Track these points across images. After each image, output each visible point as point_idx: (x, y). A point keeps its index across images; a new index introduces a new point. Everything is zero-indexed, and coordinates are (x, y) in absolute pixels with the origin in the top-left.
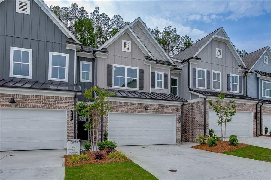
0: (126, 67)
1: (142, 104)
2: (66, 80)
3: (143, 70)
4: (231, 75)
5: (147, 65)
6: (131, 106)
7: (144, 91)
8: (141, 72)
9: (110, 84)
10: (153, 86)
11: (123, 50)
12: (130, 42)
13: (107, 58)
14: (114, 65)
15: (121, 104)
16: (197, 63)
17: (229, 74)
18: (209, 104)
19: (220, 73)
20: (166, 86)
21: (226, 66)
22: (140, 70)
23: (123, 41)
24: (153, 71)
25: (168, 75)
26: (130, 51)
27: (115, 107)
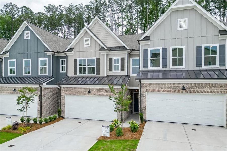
0: (87, 59)
1: (87, 89)
3: (100, 59)
4: (204, 46)
5: (103, 54)
6: (79, 90)
7: (101, 75)
8: (98, 60)
9: (75, 73)
10: (110, 69)
11: (85, 46)
12: (89, 39)
13: (73, 54)
14: (78, 59)
16: (149, 44)
17: (201, 46)
18: (147, 87)
19: (184, 47)
20: (123, 69)
21: (194, 36)
22: (97, 59)
23: (85, 39)
24: (110, 58)
25: (125, 59)
26: (89, 45)
27: (69, 91)
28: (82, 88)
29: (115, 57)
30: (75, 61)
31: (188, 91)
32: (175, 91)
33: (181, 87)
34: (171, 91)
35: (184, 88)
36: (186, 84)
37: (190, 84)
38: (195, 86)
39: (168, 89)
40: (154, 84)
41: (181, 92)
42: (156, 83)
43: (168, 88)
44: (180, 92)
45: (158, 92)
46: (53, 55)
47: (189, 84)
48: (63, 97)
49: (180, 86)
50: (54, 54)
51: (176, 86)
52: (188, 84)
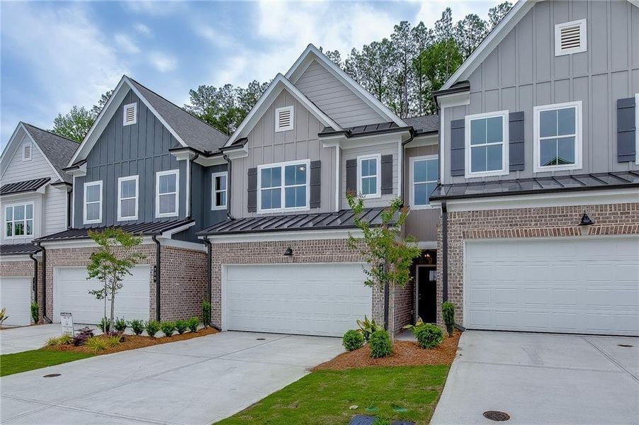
0: (283, 165)
1: (282, 243)
2: (176, 214)
3: (320, 161)
5: (329, 148)
6: (261, 250)
8: (316, 166)
9: (252, 206)
11: (278, 129)
12: (291, 109)
13: (247, 155)
14: (260, 168)
15: (243, 247)
16: (468, 102)
17: (630, 97)
18: (465, 224)
19: (578, 106)
20: (387, 189)
21: (610, 71)
22: (312, 163)
23: (278, 111)
24: (351, 158)
25: (394, 158)
26: (291, 127)
27: (233, 255)
28: (269, 244)
29: (364, 156)
30: (252, 173)
31: (599, 229)
32: (556, 233)
33: (577, 217)
34: (543, 233)
35: (585, 221)
36: (592, 207)
37: (606, 205)
38: (622, 213)
39: (532, 227)
40: (488, 213)
41: (576, 234)
42: (495, 211)
43: (533, 223)
44: (572, 234)
45: (502, 237)
46: (191, 161)
47: (603, 207)
48: (217, 270)
49: (571, 215)
50: (197, 157)
51: (560, 216)
52: (597, 206)
